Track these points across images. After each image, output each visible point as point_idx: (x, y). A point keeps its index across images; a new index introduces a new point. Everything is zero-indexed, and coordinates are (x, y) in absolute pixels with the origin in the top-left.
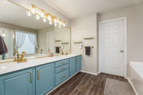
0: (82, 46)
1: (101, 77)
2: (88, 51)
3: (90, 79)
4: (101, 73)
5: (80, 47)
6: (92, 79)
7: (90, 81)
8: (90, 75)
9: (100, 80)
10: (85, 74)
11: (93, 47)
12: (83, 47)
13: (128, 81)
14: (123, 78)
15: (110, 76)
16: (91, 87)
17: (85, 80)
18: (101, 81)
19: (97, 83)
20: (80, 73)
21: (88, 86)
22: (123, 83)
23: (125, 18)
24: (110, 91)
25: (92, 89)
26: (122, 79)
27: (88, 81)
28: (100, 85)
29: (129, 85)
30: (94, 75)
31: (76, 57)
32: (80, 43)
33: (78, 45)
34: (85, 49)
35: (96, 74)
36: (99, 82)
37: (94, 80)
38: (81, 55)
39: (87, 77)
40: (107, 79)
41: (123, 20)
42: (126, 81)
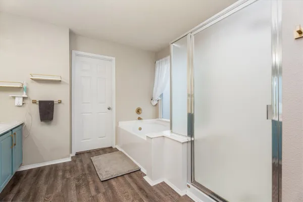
0: (24, 98)
1: (81, 161)
2: (47, 111)
3: (60, 173)
4: (77, 154)
5: (19, 101)
6: (64, 171)
7: (63, 177)
8: (54, 169)
9: (82, 166)
11: (60, 102)
12: (28, 102)
13: (117, 150)
14: (111, 147)
15: (93, 153)
16: (73, 184)
17: (51, 181)
18: (85, 166)
19: (80, 172)
21: (66, 187)
22: (115, 154)
24: (106, 172)
25: (78, 187)
26: (111, 150)
27: (59, 178)
28: (87, 172)
29: (121, 153)
30: (64, 163)
32: (19, 89)
33: (11, 94)
34: (36, 109)
35: (69, 160)
36: (83, 170)
37: (70, 172)
38: (22, 125)
39: (49, 174)
40: (94, 159)
42: (116, 150)
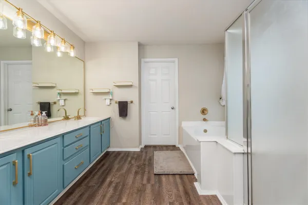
0: (111, 100)
1: (146, 153)
2: (123, 108)
3: (129, 159)
4: (146, 147)
5: (108, 102)
6: (132, 158)
7: (130, 162)
8: (127, 154)
9: (146, 156)
10: (119, 153)
11: (132, 102)
12: (113, 102)
13: (180, 150)
14: (175, 146)
15: (158, 148)
16: (134, 169)
17: (121, 163)
18: (148, 157)
19: (142, 162)
20: (107, 154)
21: (129, 171)
22: (174, 153)
23: (176, 60)
24: (161, 167)
25: (136, 173)
26: (174, 148)
27: (128, 162)
28: (147, 163)
29: (182, 153)
30: (134, 152)
31: (101, 122)
32: (108, 93)
33: (104, 97)
34: (117, 106)
35: (138, 150)
36: (145, 160)
37: (136, 160)
38: (109, 118)
39: (122, 158)
40: (156, 153)
41: (174, 62)
42: (178, 149)
